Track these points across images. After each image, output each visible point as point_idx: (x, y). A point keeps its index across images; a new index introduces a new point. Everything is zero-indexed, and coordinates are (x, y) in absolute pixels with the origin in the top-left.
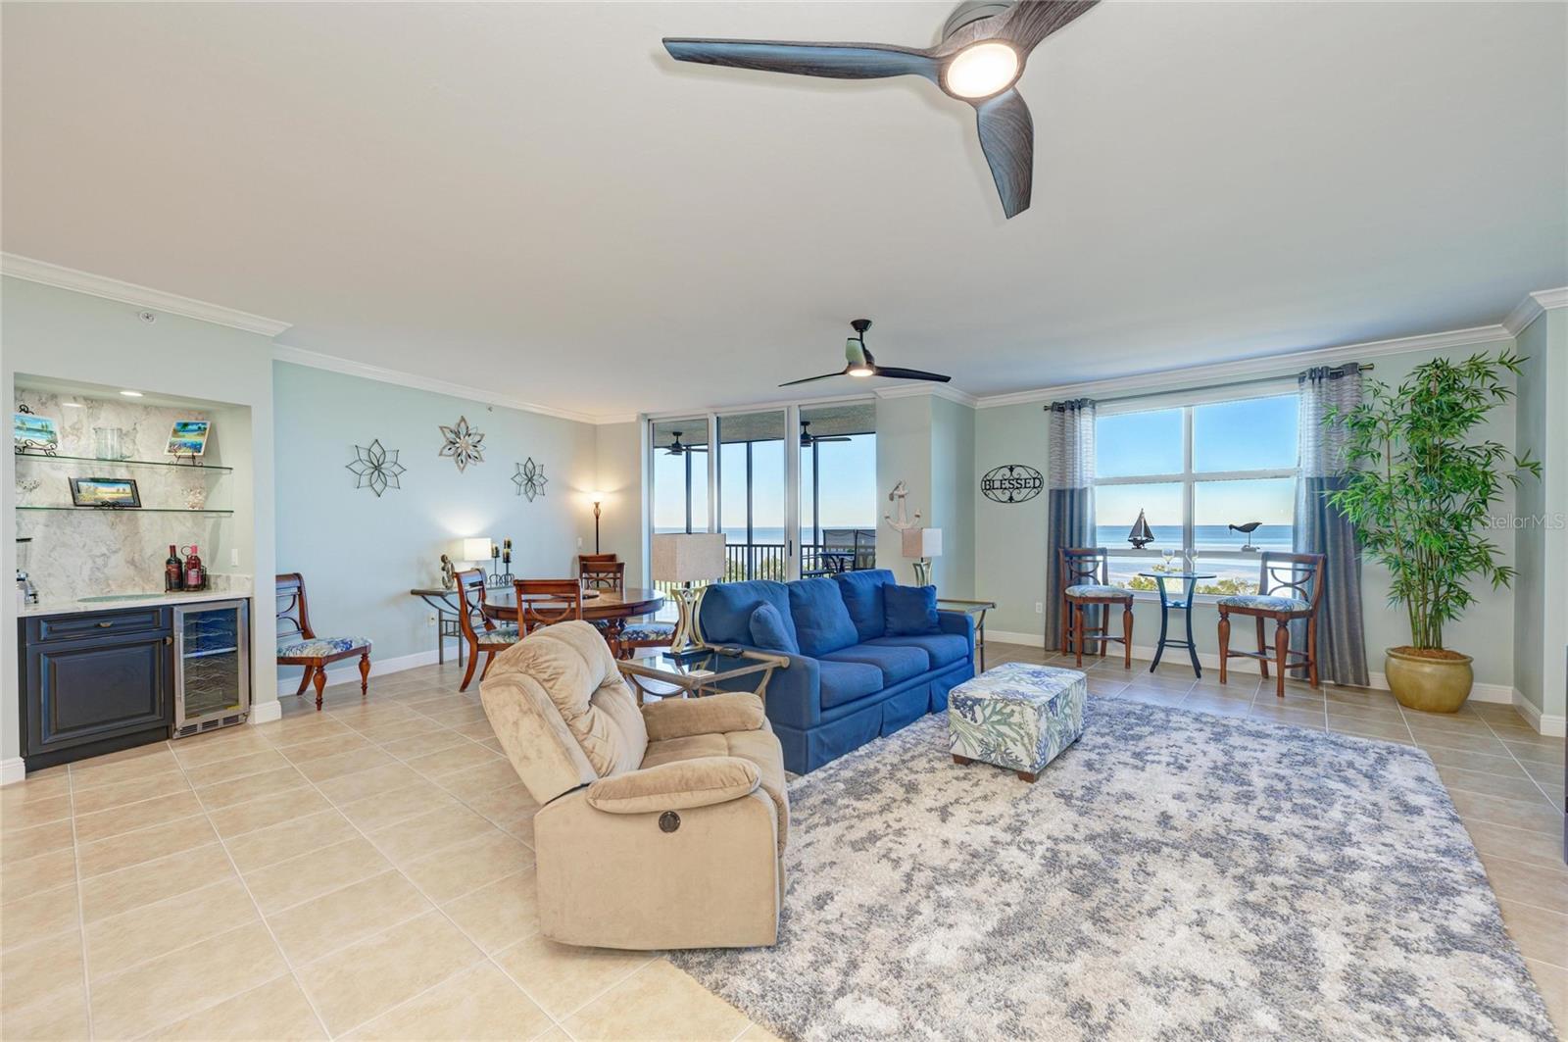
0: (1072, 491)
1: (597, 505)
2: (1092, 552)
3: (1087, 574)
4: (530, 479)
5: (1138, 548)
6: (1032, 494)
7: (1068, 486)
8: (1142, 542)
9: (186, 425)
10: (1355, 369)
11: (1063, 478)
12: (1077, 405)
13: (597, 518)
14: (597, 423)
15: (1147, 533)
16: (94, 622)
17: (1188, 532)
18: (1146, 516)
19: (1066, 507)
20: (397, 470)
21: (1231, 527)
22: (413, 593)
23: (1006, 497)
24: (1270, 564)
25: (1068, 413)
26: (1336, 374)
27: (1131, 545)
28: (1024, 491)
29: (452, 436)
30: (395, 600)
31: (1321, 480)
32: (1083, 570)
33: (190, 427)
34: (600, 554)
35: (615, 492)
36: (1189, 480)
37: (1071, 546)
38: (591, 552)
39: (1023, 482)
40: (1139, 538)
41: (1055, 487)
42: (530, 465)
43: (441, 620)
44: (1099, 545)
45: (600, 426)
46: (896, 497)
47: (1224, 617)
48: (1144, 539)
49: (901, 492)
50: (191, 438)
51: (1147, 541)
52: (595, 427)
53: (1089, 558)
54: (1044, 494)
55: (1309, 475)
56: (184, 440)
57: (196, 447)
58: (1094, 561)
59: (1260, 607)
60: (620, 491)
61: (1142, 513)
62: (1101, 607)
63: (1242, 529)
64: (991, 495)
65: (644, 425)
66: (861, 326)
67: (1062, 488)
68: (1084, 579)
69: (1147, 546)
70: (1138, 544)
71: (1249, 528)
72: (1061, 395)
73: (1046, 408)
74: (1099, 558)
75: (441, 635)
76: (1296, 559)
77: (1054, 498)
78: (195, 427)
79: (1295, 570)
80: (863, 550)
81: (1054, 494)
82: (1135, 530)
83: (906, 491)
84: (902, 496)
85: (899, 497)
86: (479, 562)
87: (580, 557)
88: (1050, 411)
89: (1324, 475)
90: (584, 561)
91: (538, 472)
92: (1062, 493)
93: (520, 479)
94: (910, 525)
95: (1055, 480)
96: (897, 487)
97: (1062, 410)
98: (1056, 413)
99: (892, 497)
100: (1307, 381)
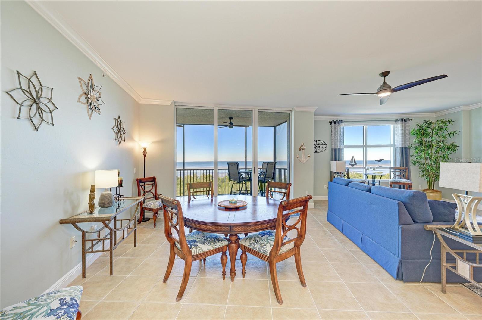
1: (145, 149)
4: (119, 130)
5: (353, 167)
6: (323, 150)
7: (337, 148)
8: (354, 165)
10: (409, 120)
11: (335, 145)
12: (340, 122)
13: (145, 156)
15: (355, 162)
17: (366, 163)
18: (354, 157)
19: (337, 154)
21: (376, 160)
22: (62, 222)
23: (315, 151)
25: (337, 124)
26: (405, 121)
28: (321, 149)
29: (85, 88)
34: (145, 177)
35: (153, 142)
36: (365, 146)
38: (141, 177)
39: (320, 146)
40: (352, 164)
42: (119, 120)
46: (302, 149)
48: (354, 164)
49: (303, 148)
51: (355, 165)
52: (139, 104)
54: (328, 150)
55: (400, 147)
60: (157, 142)
61: (353, 157)
65: (174, 108)
67: (335, 148)
69: (355, 166)
71: (380, 161)
72: (335, 119)
77: (332, 151)
82: (352, 161)
83: (305, 147)
84: (304, 149)
85: (303, 149)
86: (105, 189)
87: (137, 180)
88: (331, 123)
89: (403, 147)
90: (139, 181)
91: (122, 126)
92: (335, 150)
93: (116, 129)
94: (307, 160)
95: (333, 146)
96: (302, 146)
97: (335, 123)
98: (333, 124)
99: (300, 150)
100: (399, 122)
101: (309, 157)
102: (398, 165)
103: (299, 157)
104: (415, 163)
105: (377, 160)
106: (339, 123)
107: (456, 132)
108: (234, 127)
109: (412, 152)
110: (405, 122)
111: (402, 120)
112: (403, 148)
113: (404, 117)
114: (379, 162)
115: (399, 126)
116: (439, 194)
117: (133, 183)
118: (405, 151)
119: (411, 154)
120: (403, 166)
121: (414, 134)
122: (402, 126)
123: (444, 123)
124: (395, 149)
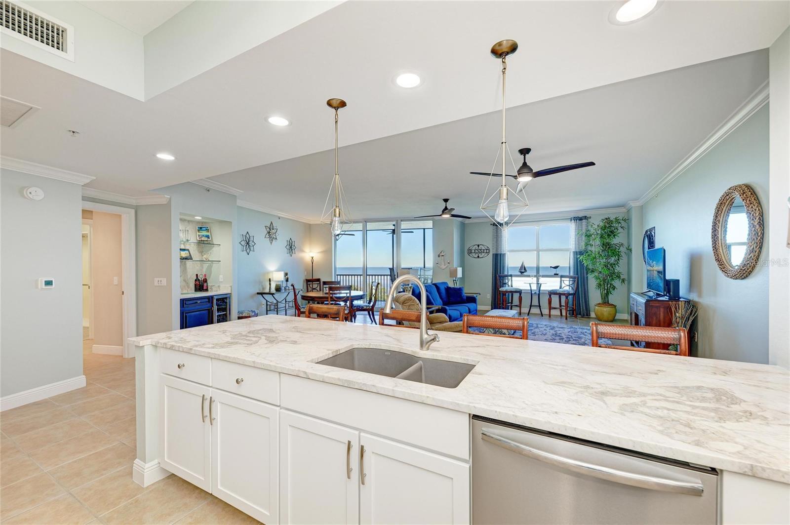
0: (501, 254)
1: (312, 258)
2: (507, 276)
3: (506, 284)
4: (291, 247)
6: (486, 255)
7: (499, 253)
8: (523, 272)
9: (201, 228)
10: (586, 218)
11: (497, 249)
13: (312, 263)
14: (311, 223)
15: (525, 269)
16: (195, 301)
17: (538, 269)
19: (498, 260)
20: (253, 244)
21: (551, 267)
22: (258, 293)
23: (476, 256)
24: (563, 279)
25: (499, 227)
26: (581, 219)
27: (520, 273)
28: (483, 254)
29: (268, 230)
30: (252, 296)
31: (577, 252)
32: (504, 282)
33: (203, 229)
34: (313, 278)
35: (319, 252)
36: (538, 250)
37: (500, 274)
38: (310, 277)
39: (483, 251)
41: (495, 253)
42: (291, 241)
43: (267, 305)
45: (313, 224)
47: (550, 296)
50: (205, 233)
51: (525, 272)
52: (310, 225)
53: (506, 278)
54: (491, 255)
55: (573, 250)
56: (203, 234)
57: (208, 237)
58: (508, 279)
60: (322, 252)
61: (523, 263)
62: (510, 294)
64: (471, 255)
66: (446, 200)
67: (497, 253)
68: (504, 285)
69: (525, 274)
70: (522, 273)
71: (556, 267)
73: (491, 224)
74: (510, 278)
75: (267, 311)
76: (570, 277)
77: (494, 257)
78: (205, 229)
79: (570, 281)
81: (494, 256)
82: (521, 267)
83: (445, 254)
84: (443, 256)
86: (278, 281)
87: (306, 280)
88: (493, 225)
89: (578, 251)
90: (308, 281)
91: (293, 244)
92: (497, 255)
93: (288, 247)
95: (494, 250)
96: (441, 253)
98: (495, 226)
100: (573, 221)
101: (450, 263)
103: (438, 263)
105: (553, 266)
110: (581, 222)
113: (581, 215)
114: (555, 269)
115: (572, 226)
116: (613, 308)
117: (304, 281)
120: (577, 274)
122: (577, 225)
124: (569, 253)
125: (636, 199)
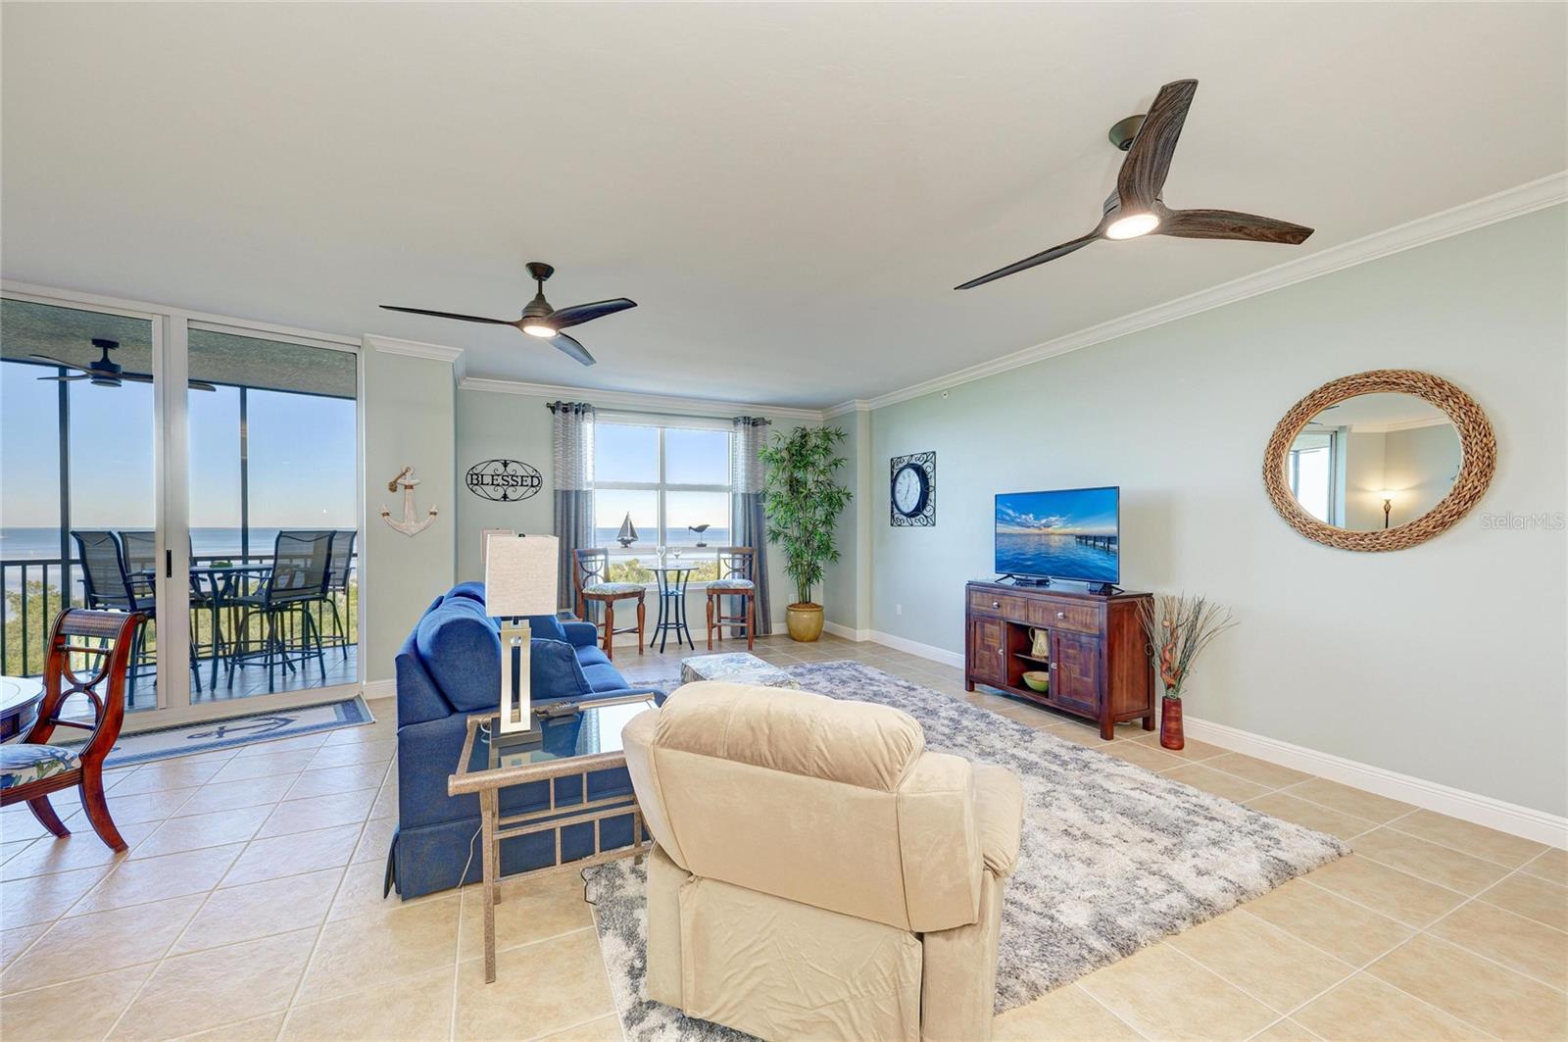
0: (577, 493)
2: (594, 553)
3: (590, 574)
5: (626, 547)
7: (572, 488)
8: (629, 542)
10: (763, 421)
11: (566, 479)
12: (581, 409)
15: (633, 534)
17: (663, 532)
18: (630, 517)
19: (570, 507)
21: (690, 528)
24: (723, 556)
25: (572, 414)
26: (754, 423)
32: (588, 570)
36: (662, 487)
37: (578, 546)
40: (626, 538)
41: (560, 488)
44: (599, 546)
46: (400, 488)
47: (710, 598)
48: (630, 538)
49: (407, 481)
51: (632, 540)
53: (592, 558)
54: (546, 495)
55: (744, 491)
58: (596, 561)
59: (738, 587)
61: (627, 517)
62: (602, 604)
63: (696, 530)
67: (565, 489)
68: (589, 578)
70: (626, 543)
71: (701, 529)
72: (566, 396)
73: (548, 406)
74: (602, 557)
77: (558, 499)
80: (286, 562)
81: (558, 495)
82: (624, 530)
83: (417, 481)
84: (411, 487)
85: (406, 487)
88: (553, 409)
89: (750, 492)
92: (566, 494)
94: (422, 525)
95: (559, 481)
96: (403, 475)
97: (565, 410)
98: (559, 413)
99: (393, 487)
100: (741, 426)
101: (435, 514)
102: (739, 544)
103: (388, 514)
104: (775, 536)
105: (695, 527)
106: (577, 412)
107: (840, 461)
108: (124, 382)
109: (768, 505)
110: (755, 428)
111: (746, 420)
112: (749, 495)
113: (754, 413)
114: (699, 533)
115: (740, 436)
116: (817, 613)
118: (753, 503)
119: (767, 513)
120: (750, 545)
121: (770, 459)
122: (748, 435)
123: (826, 436)
124: (734, 496)
125: (866, 396)
